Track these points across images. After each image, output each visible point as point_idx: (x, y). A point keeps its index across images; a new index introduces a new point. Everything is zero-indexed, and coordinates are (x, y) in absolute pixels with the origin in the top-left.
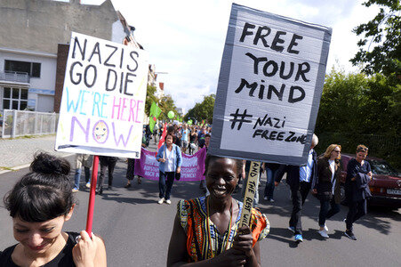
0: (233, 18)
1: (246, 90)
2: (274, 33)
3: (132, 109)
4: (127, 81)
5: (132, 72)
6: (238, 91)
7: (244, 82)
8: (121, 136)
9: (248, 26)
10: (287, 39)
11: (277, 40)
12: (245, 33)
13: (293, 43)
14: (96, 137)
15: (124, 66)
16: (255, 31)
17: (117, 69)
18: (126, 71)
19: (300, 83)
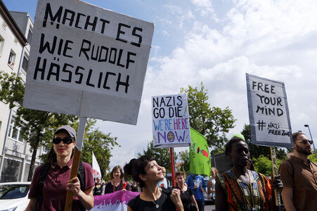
0: (247, 79)
1: (260, 111)
2: (264, 85)
3: (183, 123)
4: (178, 110)
5: (180, 106)
6: (257, 112)
7: (258, 107)
8: (181, 137)
9: (254, 82)
10: (269, 87)
11: (266, 88)
12: (254, 86)
13: (272, 90)
14: (169, 139)
15: (176, 104)
16: (257, 84)
17: (173, 106)
18: (177, 106)
19: (280, 107)
